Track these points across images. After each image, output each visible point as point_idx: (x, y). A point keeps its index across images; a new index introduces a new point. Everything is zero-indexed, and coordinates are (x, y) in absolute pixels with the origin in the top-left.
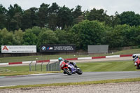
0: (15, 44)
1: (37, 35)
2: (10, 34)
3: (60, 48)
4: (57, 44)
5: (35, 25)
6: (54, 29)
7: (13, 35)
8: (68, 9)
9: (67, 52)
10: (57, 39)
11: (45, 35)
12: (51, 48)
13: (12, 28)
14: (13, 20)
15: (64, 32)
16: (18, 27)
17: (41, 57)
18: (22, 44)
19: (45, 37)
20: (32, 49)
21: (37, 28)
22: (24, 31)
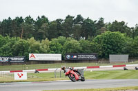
0: (41, 52)
1: (63, 45)
2: (37, 43)
3: (83, 57)
4: (81, 53)
5: (60, 35)
6: (78, 39)
7: (40, 44)
8: (91, 21)
9: (90, 61)
10: (81, 48)
11: (70, 45)
12: (75, 57)
13: (39, 37)
14: (40, 31)
15: (87, 42)
16: (44, 36)
18: (48, 52)
19: (70, 46)
20: (58, 57)
21: (62, 38)
22: (50, 40)
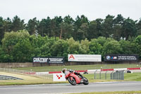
0: (81, 53)
1: (102, 45)
2: (76, 43)
3: (123, 58)
4: (122, 53)
5: (100, 35)
6: (118, 40)
7: (80, 45)
8: (132, 21)
9: (130, 62)
10: (121, 49)
11: (110, 45)
12: (115, 58)
13: (78, 37)
14: (79, 31)
15: (128, 42)
16: (84, 36)
17: (106, 66)
18: (88, 53)
19: (110, 47)
20: (98, 58)
21: (102, 38)
22: (90, 41)
